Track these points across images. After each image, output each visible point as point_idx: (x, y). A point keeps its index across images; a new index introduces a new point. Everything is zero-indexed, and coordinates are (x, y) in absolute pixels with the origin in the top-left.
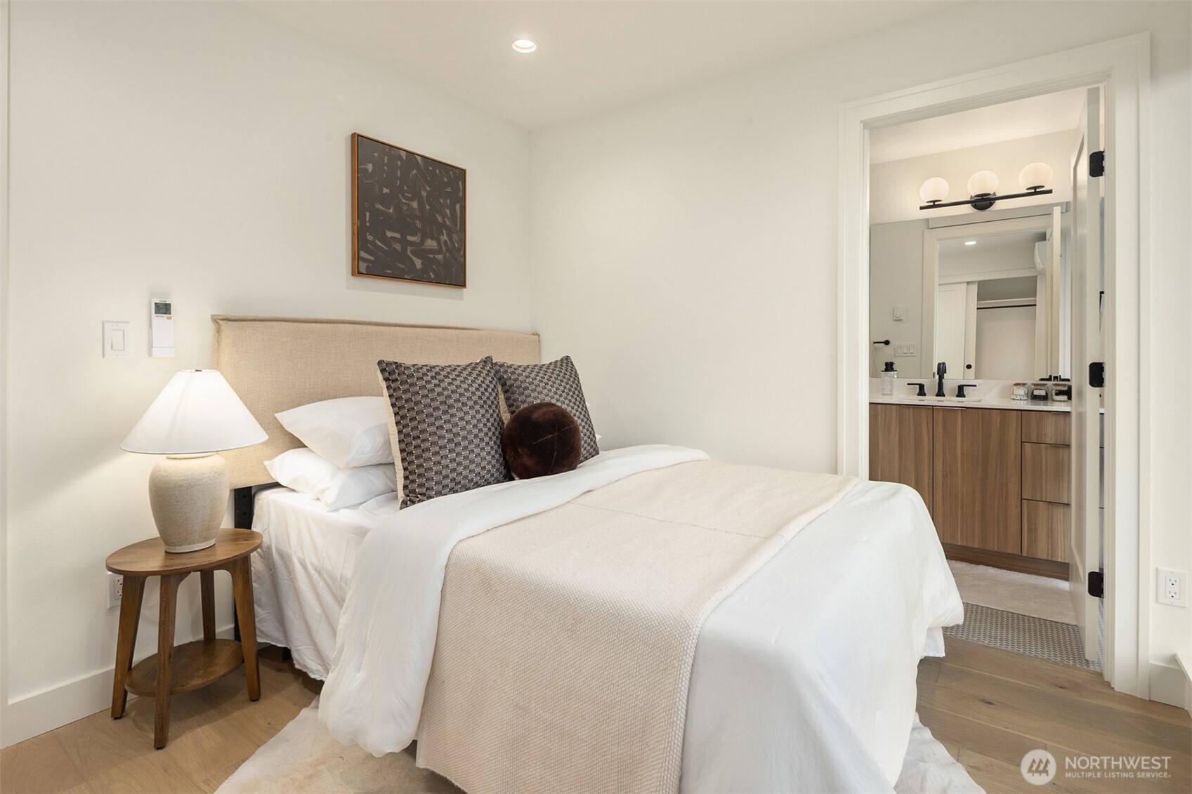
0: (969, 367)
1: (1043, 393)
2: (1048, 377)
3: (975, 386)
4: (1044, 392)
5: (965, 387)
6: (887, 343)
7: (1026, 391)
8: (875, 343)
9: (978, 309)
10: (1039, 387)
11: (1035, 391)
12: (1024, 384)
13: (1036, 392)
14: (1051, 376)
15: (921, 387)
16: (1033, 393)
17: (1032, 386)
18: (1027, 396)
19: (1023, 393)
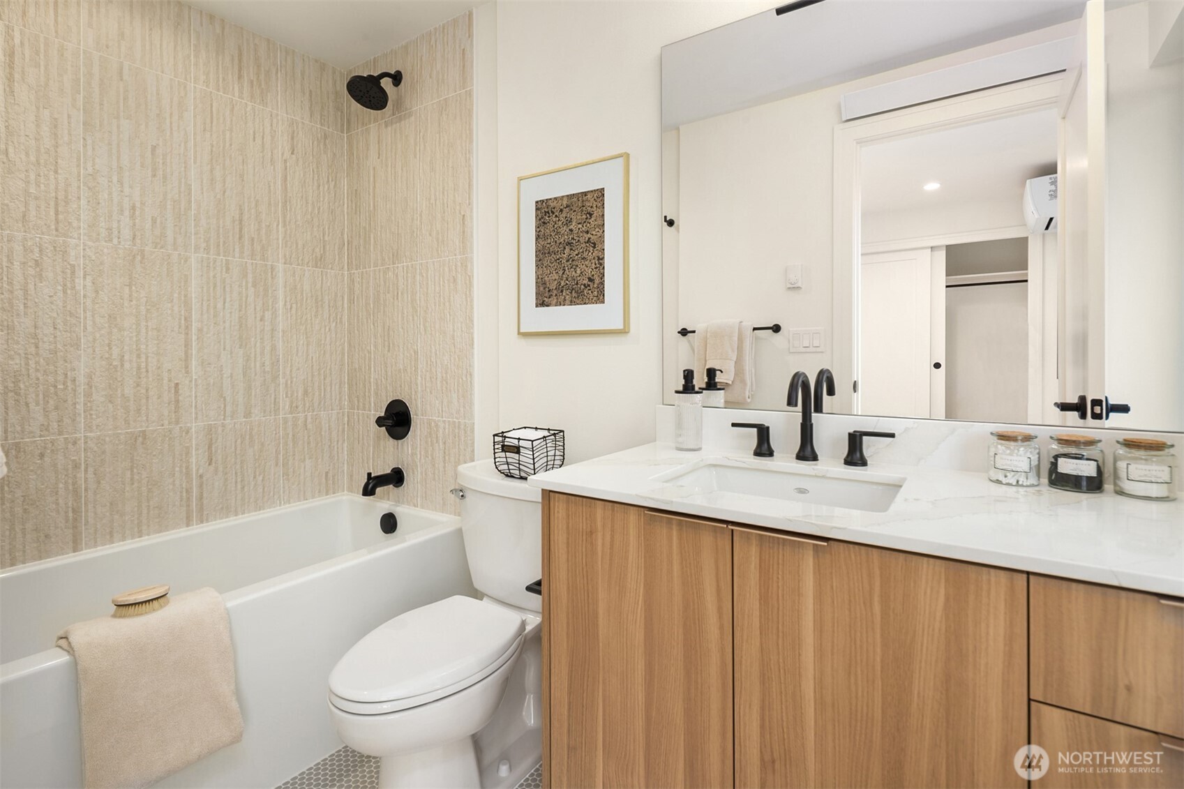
0: (937, 366)
1: (1086, 469)
2: (1075, 401)
3: (892, 436)
4: (1093, 464)
5: (865, 438)
6: (776, 329)
7: (1035, 458)
8: (755, 329)
9: (947, 287)
10: (1073, 450)
11: (1061, 461)
12: (1028, 438)
13: (1066, 466)
14: (1083, 399)
15: (763, 433)
16: (1054, 465)
17: (1055, 446)
18: (1039, 475)
19: (1024, 466)
